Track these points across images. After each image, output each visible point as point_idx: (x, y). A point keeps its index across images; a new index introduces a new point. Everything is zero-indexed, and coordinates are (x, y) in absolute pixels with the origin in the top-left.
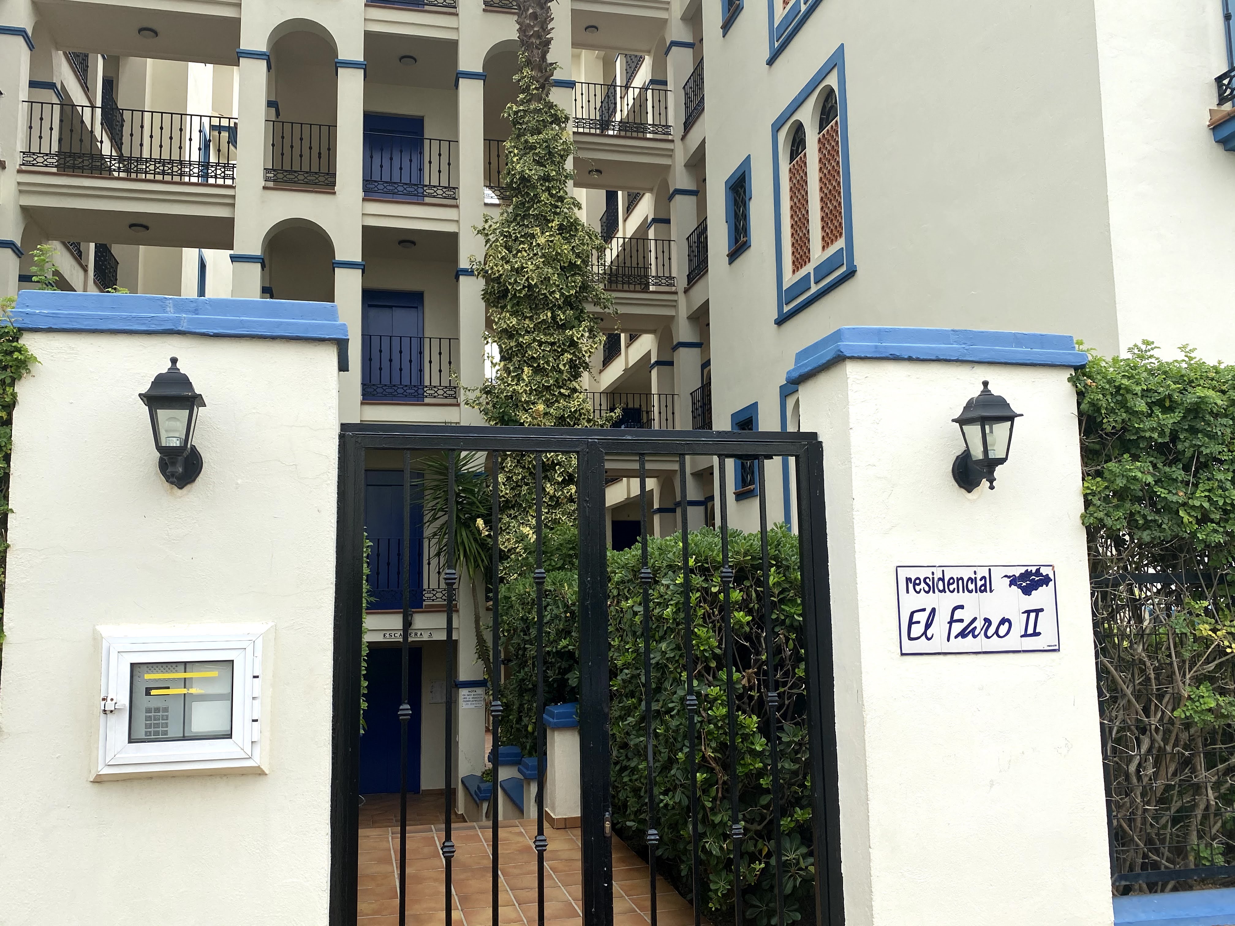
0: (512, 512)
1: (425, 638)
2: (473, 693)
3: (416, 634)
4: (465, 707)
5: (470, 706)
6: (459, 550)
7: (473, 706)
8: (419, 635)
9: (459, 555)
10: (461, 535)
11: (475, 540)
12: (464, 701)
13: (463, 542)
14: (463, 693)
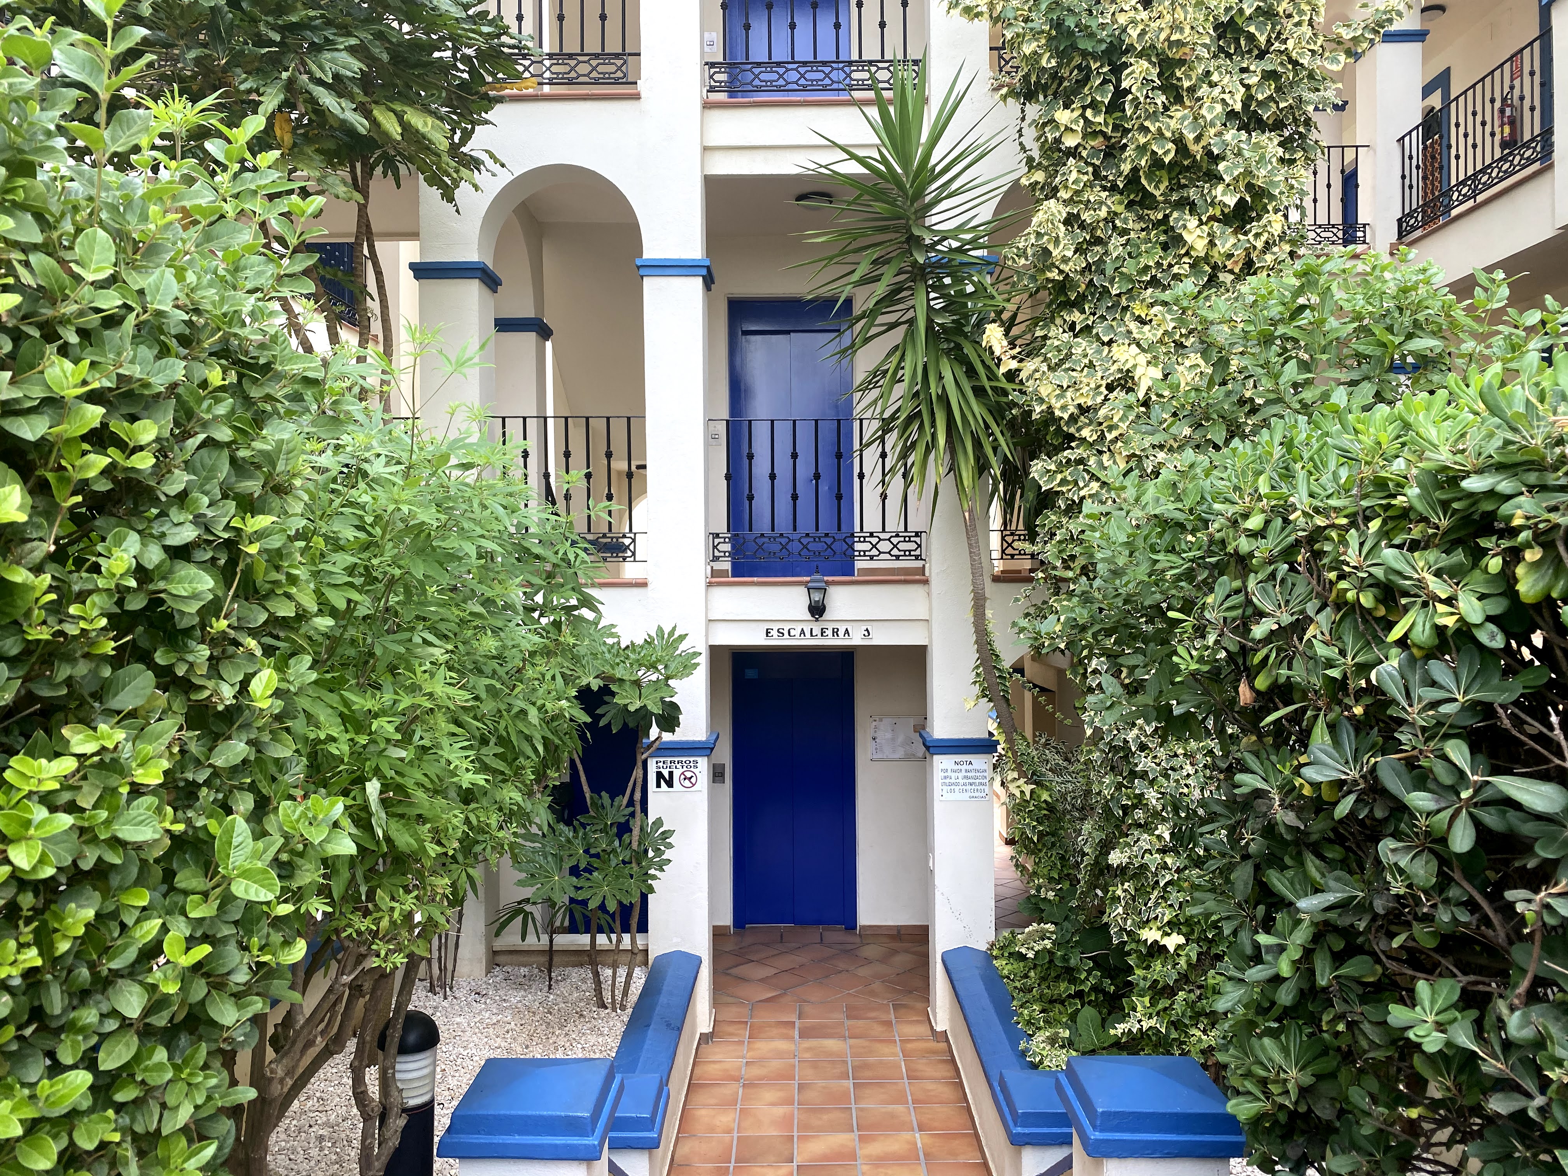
0: (1076, 316)
1: (856, 639)
2: (965, 767)
3: (835, 632)
4: (948, 796)
5: (957, 796)
6: (933, 424)
7: (966, 796)
8: (841, 633)
9: (934, 436)
10: (941, 378)
11: (979, 392)
12: (944, 784)
13: (944, 399)
14: (942, 763)
